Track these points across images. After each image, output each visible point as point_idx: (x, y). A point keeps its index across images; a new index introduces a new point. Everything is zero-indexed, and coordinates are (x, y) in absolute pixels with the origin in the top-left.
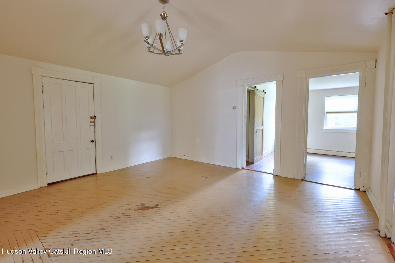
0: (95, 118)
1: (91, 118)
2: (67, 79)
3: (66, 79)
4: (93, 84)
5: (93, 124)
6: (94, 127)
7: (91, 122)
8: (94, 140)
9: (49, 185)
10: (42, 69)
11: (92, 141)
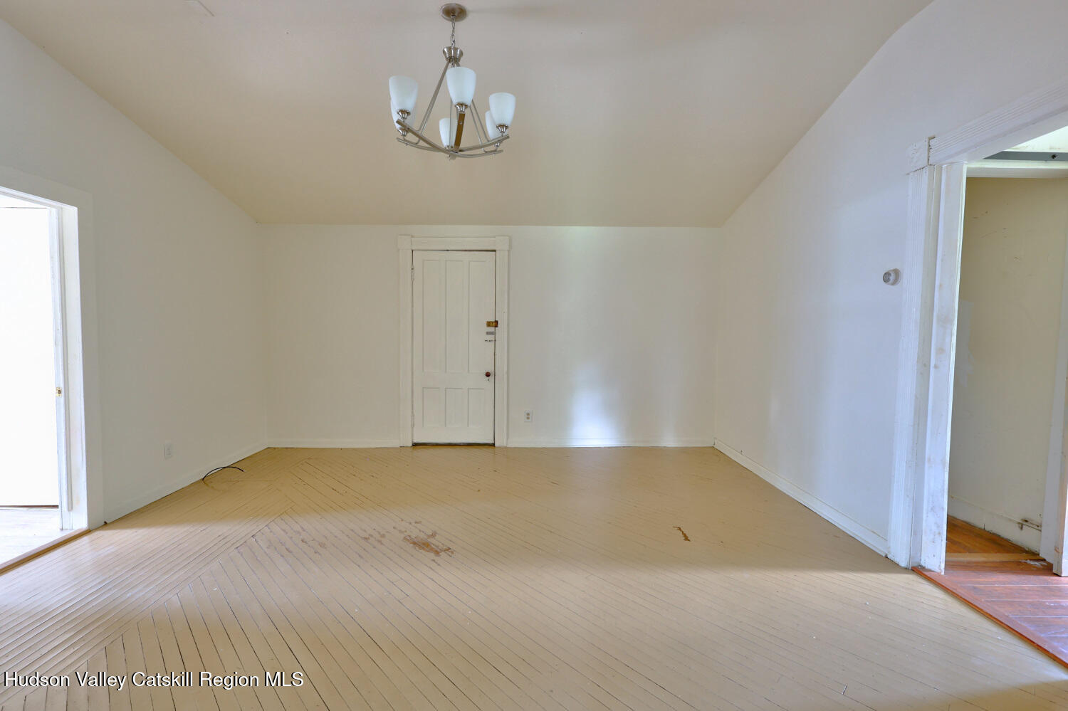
0: (496, 324)
1: (489, 324)
2: (449, 249)
3: (446, 249)
4: (495, 251)
5: (491, 337)
6: (492, 343)
7: (488, 333)
8: (490, 370)
9: (415, 445)
10: (412, 237)
11: (488, 375)
